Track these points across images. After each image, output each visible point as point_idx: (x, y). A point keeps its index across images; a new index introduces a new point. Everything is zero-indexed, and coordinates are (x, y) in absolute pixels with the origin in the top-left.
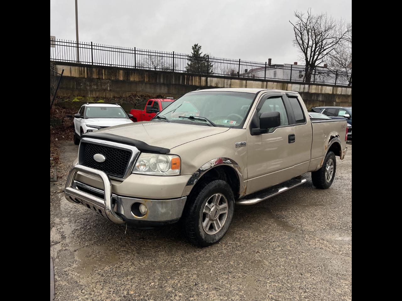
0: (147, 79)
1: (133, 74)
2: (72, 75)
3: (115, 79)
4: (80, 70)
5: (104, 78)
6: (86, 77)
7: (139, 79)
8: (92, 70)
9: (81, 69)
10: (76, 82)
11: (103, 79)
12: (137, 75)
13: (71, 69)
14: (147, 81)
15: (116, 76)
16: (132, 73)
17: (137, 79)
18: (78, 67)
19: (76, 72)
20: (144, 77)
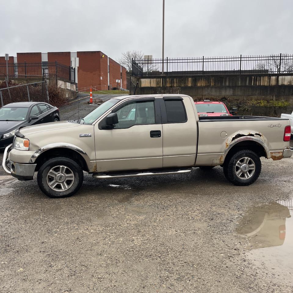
0: (212, 84)
1: (200, 80)
2: (151, 86)
3: (185, 86)
4: (157, 81)
5: (175, 86)
6: (161, 86)
7: (205, 84)
8: (166, 80)
9: (158, 81)
10: (154, 91)
11: (174, 87)
12: (204, 80)
13: (150, 81)
14: (212, 85)
15: (185, 83)
16: (199, 79)
17: (203, 84)
18: (156, 79)
19: (154, 83)
20: (210, 81)
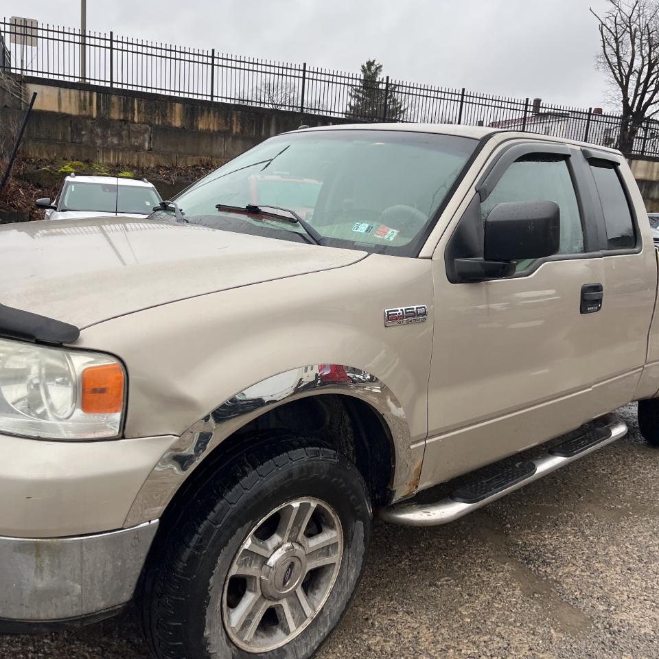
0: (237, 128)
1: (206, 113)
2: (63, 110)
3: (162, 123)
4: (82, 98)
5: (136, 120)
6: (95, 116)
7: (219, 126)
8: (109, 99)
9: (85, 97)
10: (71, 126)
11: (134, 123)
12: (215, 117)
13: (59, 94)
14: (236, 132)
15: (164, 116)
16: (203, 111)
17: (214, 125)
18: (76, 91)
19: (73, 104)
20: (231, 122)
